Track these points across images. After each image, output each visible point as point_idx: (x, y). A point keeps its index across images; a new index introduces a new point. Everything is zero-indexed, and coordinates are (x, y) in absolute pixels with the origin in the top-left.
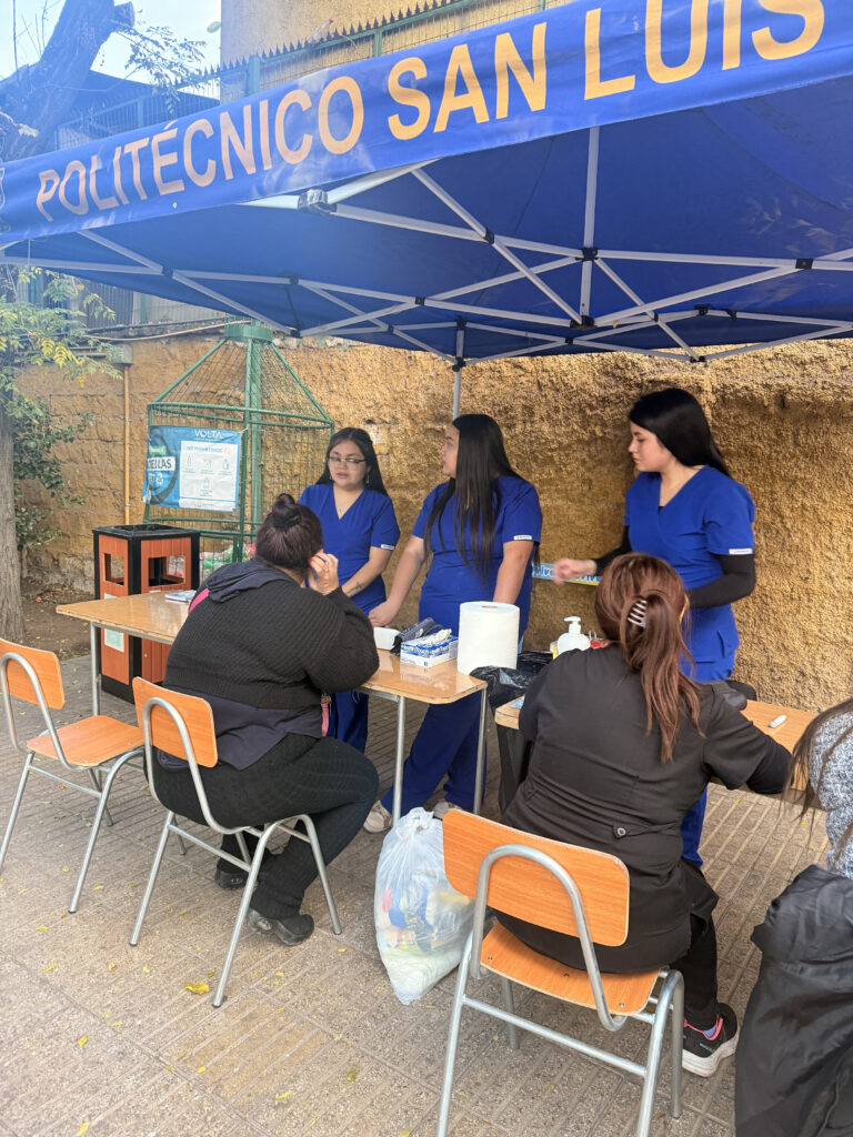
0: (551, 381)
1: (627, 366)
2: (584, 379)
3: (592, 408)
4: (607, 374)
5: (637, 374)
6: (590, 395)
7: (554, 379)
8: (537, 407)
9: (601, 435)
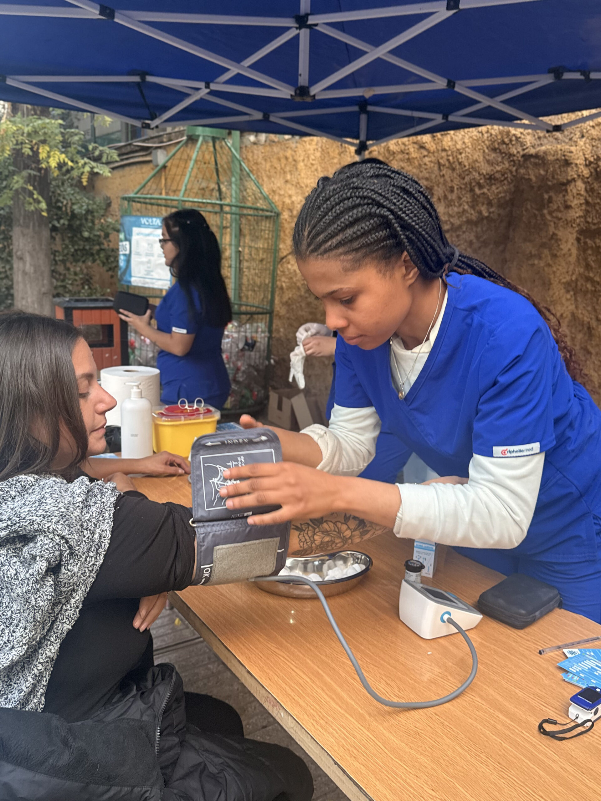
0: (448, 160)
1: (511, 141)
2: (476, 157)
3: (480, 186)
4: (494, 150)
5: (520, 149)
6: (479, 173)
7: (451, 158)
8: (436, 188)
9: (486, 214)
